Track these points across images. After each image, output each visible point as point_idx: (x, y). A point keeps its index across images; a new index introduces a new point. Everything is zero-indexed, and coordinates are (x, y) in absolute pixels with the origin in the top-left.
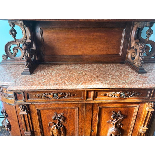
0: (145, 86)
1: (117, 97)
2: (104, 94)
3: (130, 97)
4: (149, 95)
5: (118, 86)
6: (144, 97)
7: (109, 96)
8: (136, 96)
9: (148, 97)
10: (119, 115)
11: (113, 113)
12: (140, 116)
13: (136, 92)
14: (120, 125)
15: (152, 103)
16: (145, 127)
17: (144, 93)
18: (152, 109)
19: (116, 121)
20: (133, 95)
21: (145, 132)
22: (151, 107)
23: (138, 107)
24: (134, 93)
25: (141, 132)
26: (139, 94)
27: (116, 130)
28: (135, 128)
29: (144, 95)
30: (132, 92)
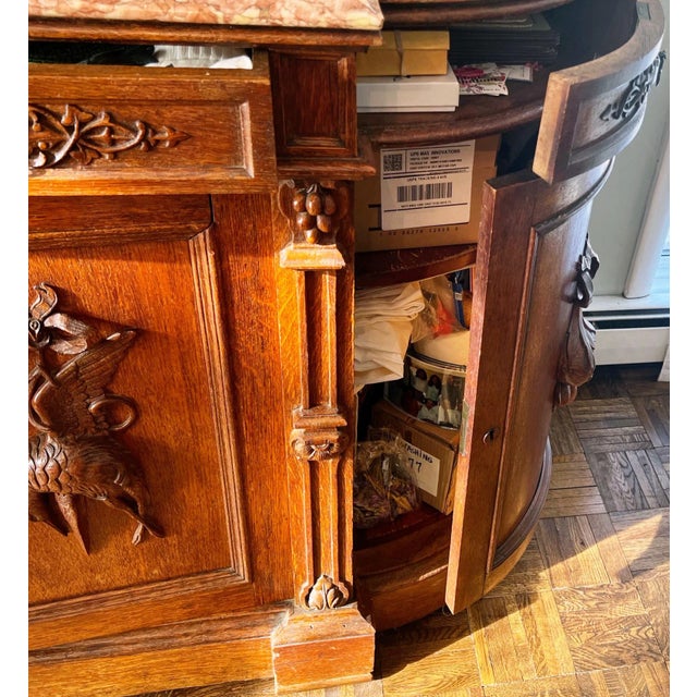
3: (48, 165)
4: (249, 146)
8: (115, 155)
13: (102, 120)
14: (99, 409)
15: (305, 194)
16: (330, 405)
17: (200, 133)
18: (327, 256)
19: (48, 384)
20: (74, 147)
21: (331, 445)
22: (309, 233)
23: (203, 239)
24: (82, 125)
25: (300, 447)
26: (144, 138)
27: (61, 458)
28: (251, 418)
29: (205, 149)
30: (58, 117)
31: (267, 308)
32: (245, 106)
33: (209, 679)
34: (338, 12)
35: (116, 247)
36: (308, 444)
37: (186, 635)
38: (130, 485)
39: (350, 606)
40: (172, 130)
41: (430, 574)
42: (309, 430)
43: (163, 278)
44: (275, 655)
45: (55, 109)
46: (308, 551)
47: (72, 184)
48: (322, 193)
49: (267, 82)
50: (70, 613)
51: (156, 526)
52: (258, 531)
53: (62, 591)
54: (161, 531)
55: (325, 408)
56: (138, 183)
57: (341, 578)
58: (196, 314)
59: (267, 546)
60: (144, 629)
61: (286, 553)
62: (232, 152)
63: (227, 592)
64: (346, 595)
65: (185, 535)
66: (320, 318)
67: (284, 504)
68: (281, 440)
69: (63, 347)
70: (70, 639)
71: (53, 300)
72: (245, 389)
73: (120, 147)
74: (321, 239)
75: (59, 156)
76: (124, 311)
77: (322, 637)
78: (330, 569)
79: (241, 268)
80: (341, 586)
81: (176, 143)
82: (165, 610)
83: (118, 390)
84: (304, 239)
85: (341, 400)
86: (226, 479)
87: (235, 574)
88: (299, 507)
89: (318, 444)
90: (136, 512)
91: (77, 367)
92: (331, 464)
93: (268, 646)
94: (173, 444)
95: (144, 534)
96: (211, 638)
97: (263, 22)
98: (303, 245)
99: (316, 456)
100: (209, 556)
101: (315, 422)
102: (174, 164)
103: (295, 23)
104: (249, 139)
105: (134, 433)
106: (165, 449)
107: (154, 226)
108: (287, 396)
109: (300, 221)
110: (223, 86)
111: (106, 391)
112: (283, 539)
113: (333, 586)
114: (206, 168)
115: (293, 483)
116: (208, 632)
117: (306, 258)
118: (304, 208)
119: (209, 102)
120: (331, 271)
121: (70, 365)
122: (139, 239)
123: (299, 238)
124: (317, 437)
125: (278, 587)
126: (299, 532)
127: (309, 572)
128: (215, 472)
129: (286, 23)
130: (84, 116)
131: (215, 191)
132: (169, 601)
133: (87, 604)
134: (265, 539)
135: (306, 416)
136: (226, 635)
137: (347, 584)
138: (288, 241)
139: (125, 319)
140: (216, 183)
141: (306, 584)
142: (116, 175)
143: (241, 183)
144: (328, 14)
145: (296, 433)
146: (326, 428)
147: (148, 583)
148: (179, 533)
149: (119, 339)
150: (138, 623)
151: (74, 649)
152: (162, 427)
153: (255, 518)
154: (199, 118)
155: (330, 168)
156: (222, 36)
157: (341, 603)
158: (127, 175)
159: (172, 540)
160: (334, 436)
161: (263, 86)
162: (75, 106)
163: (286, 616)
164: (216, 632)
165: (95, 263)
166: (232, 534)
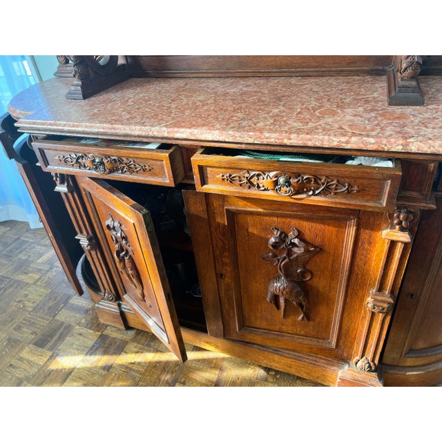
0: (356, 143)
1: (265, 190)
2: (225, 177)
3: (313, 194)
4: (386, 196)
5: (262, 137)
6: (367, 204)
7: (241, 185)
8: (336, 194)
9: (384, 205)
10: (292, 241)
11: (275, 233)
12: (364, 253)
13: (335, 182)
14: (301, 272)
15: (400, 212)
16: (387, 293)
17: (368, 189)
18: (403, 237)
19: (287, 260)
20: (323, 190)
21: (384, 309)
22: (398, 227)
23: (353, 222)
24: (328, 183)
25: (370, 305)
26: (347, 189)
27: (285, 285)
28: (353, 289)
29: (369, 194)
30: (321, 180)
31: (370, 250)
32: (389, 181)
33: (311, 378)
34: (436, 148)
35: (321, 220)
36: (374, 305)
37: (307, 359)
38: (304, 301)
39: (374, 374)
40: (358, 187)
41: (412, 373)
42: (375, 300)
43: (334, 233)
44: (338, 380)
45: (320, 177)
46: (362, 345)
47: (319, 201)
48: (409, 212)
49: (401, 174)
50: (272, 336)
51: (308, 317)
52: (344, 331)
53: (272, 328)
54: (309, 319)
55: (384, 293)
56: (341, 204)
57: (373, 361)
58: (343, 247)
59: (345, 338)
60: (294, 351)
61: (352, 343)
62: (378, 196)
63: (325, 349)
64: (373, 368)
65: (316, 323)
66: (392, 258)
67: (356, 324)
68: (362, 300)
69: (295, 250)
70: (270, 345)
71: (296, 234)
72: (354, 278)
73: (338, 191)
74: (402, 229)
75: (317, 192)
76: (318, 241)
77: (360, 381)
78: (369, 356)
79: (365, 234)
80: (372, 364)
81: (358, 191)
82: (302, 347)
83: (308, 267)
84: (395, 228)
85: (392, 292)
86: (337, 308)
87: (330, 343)
88: (363, 327)
89: (378, 306)
90: (302, 310)
91: (297, 257)
92: (381, 316)
93: (337, 376)
94: (321, 290)
95: (303, 318)
96: (316, 363)
97: (403, 151)
98: (394, 230)
99: (376, 311)
100: (323, 333)
101: (379, 298)
102: (355, 198)
103: (417, 152)
104: (387, 192)
105: (309, 282)
106: (318, 291)
107: (337, 215)
108: (370, 285)
109: (395, 222)
110: (382, 174)
111: (304, 267)
112: (353, 337)
113: (368, 363)
114: (367, 201)
115: (363, 317)
116: (315, 361)
117: (394, 236)
118: (398, 217)
119: (375, 179)
120: (402, 242)
121: (295, 255)
122: (330, 218)
123: (392, 227)
124: (379, 304)
125: (345, 354)
126: (360, 337)
127: (360, 353)
128: (334, 304)
129: (413, 151)
130: (329, 180)
131: (368, 210)
132: (305, 344)
133: (278, 335)
134: (346, 335)
135: (376, 295)
136: (322, 364)
137: (375, 364)
138: (387, 228)
139: (317, 244)
140: (370, 207)
141: (357, 358)
142: (334, 200)
143: (379, 208)
144: (432, 148)
145: (369, 299)
146: (383, 302)
147: (299, 335)
148: (314, 322)
149: (313, 251)
150: (292, 348)
151: (270, 348)
152: (320, 283)
153: (344, 325)
154: (369, 184)
155: (414, 204)
156: (384, 155)
157: (370, 371)
158: (338, 200)
159: (311, 323)
160: (386, 306)
161: (399, 175)
162: (327, 177)
163: (346, 367)
164: (318, 362)
165: (313, 224)
166: (334, 328)
